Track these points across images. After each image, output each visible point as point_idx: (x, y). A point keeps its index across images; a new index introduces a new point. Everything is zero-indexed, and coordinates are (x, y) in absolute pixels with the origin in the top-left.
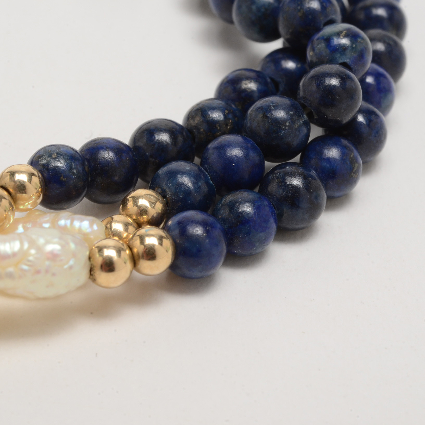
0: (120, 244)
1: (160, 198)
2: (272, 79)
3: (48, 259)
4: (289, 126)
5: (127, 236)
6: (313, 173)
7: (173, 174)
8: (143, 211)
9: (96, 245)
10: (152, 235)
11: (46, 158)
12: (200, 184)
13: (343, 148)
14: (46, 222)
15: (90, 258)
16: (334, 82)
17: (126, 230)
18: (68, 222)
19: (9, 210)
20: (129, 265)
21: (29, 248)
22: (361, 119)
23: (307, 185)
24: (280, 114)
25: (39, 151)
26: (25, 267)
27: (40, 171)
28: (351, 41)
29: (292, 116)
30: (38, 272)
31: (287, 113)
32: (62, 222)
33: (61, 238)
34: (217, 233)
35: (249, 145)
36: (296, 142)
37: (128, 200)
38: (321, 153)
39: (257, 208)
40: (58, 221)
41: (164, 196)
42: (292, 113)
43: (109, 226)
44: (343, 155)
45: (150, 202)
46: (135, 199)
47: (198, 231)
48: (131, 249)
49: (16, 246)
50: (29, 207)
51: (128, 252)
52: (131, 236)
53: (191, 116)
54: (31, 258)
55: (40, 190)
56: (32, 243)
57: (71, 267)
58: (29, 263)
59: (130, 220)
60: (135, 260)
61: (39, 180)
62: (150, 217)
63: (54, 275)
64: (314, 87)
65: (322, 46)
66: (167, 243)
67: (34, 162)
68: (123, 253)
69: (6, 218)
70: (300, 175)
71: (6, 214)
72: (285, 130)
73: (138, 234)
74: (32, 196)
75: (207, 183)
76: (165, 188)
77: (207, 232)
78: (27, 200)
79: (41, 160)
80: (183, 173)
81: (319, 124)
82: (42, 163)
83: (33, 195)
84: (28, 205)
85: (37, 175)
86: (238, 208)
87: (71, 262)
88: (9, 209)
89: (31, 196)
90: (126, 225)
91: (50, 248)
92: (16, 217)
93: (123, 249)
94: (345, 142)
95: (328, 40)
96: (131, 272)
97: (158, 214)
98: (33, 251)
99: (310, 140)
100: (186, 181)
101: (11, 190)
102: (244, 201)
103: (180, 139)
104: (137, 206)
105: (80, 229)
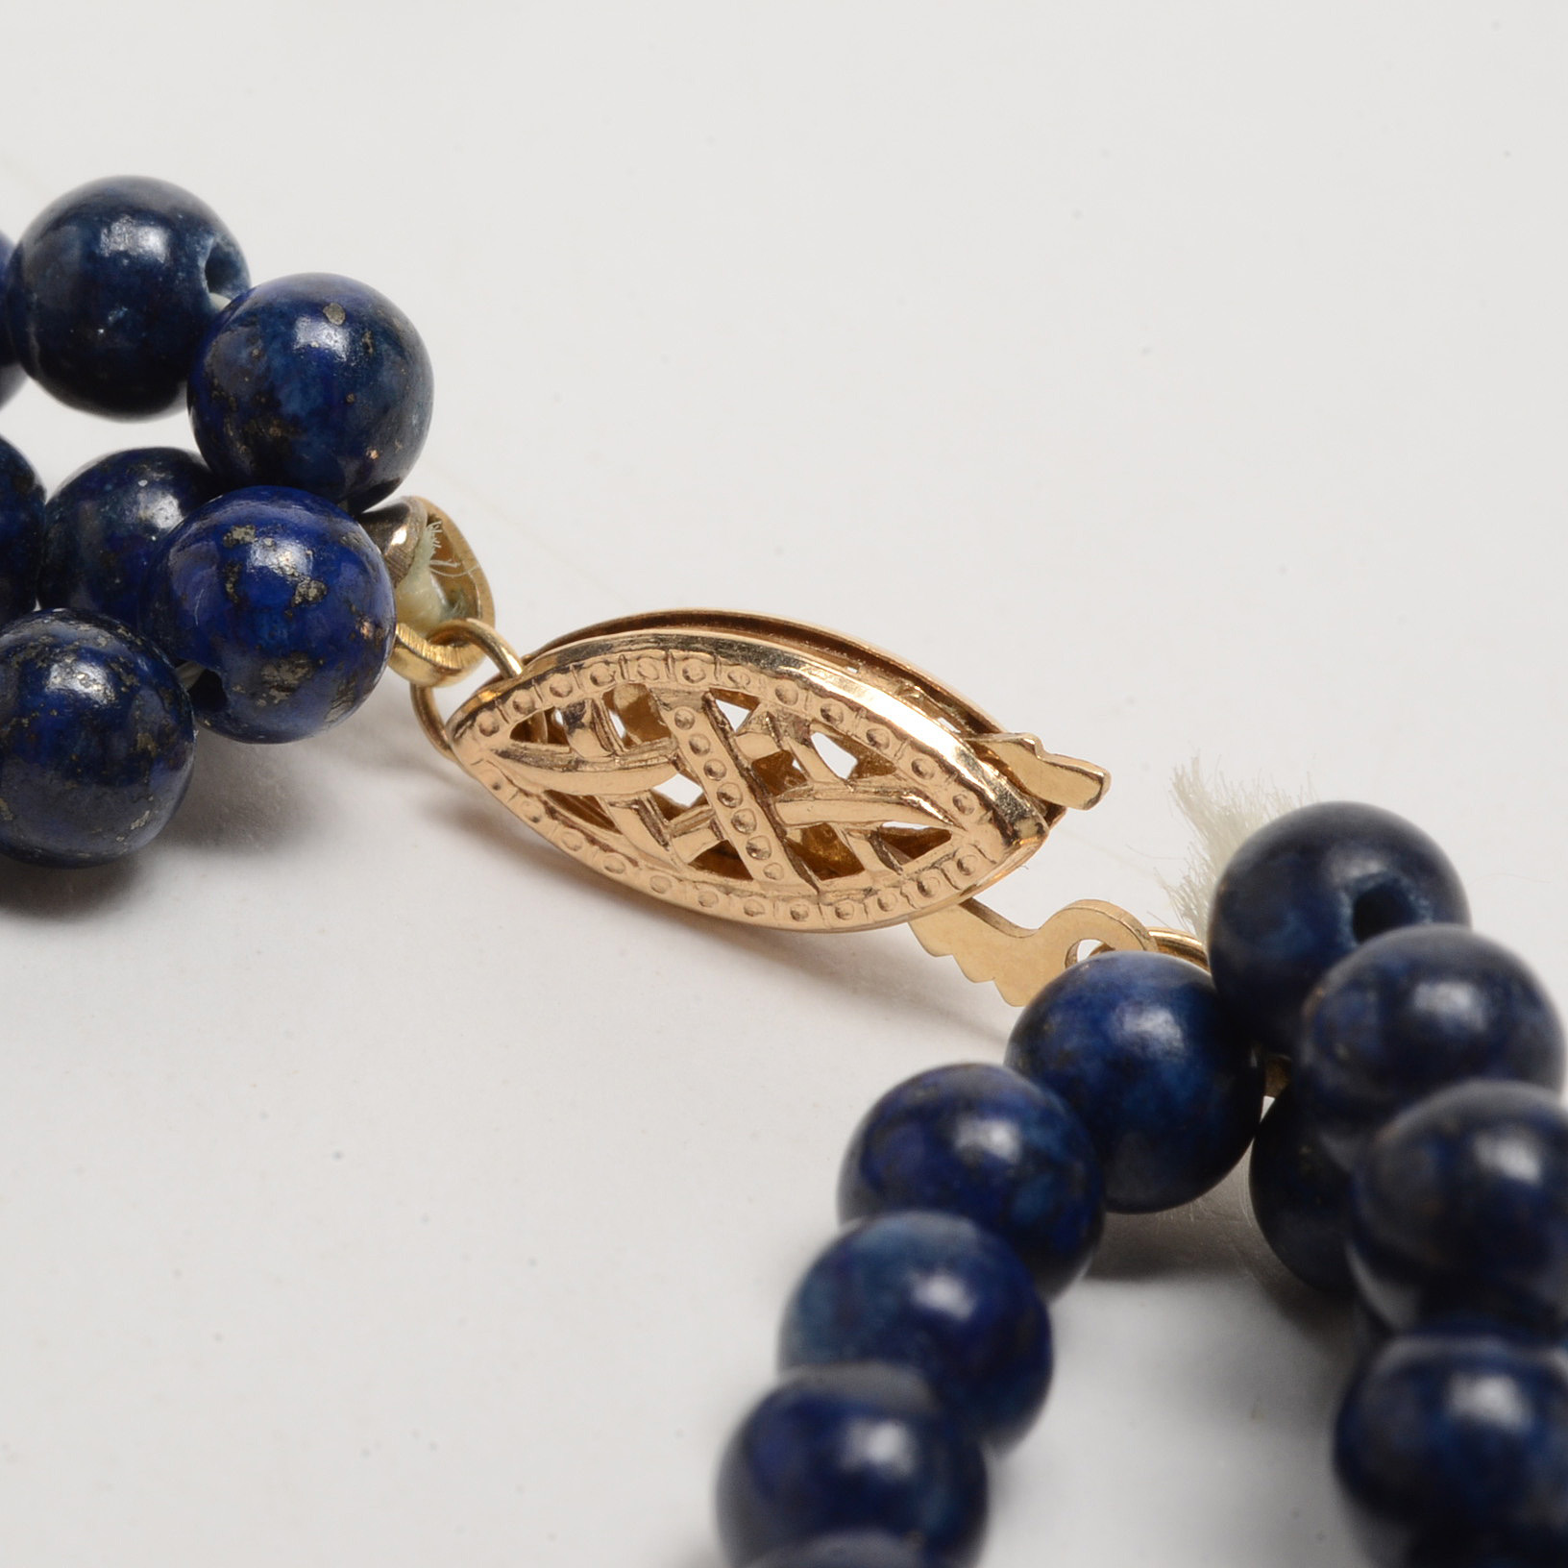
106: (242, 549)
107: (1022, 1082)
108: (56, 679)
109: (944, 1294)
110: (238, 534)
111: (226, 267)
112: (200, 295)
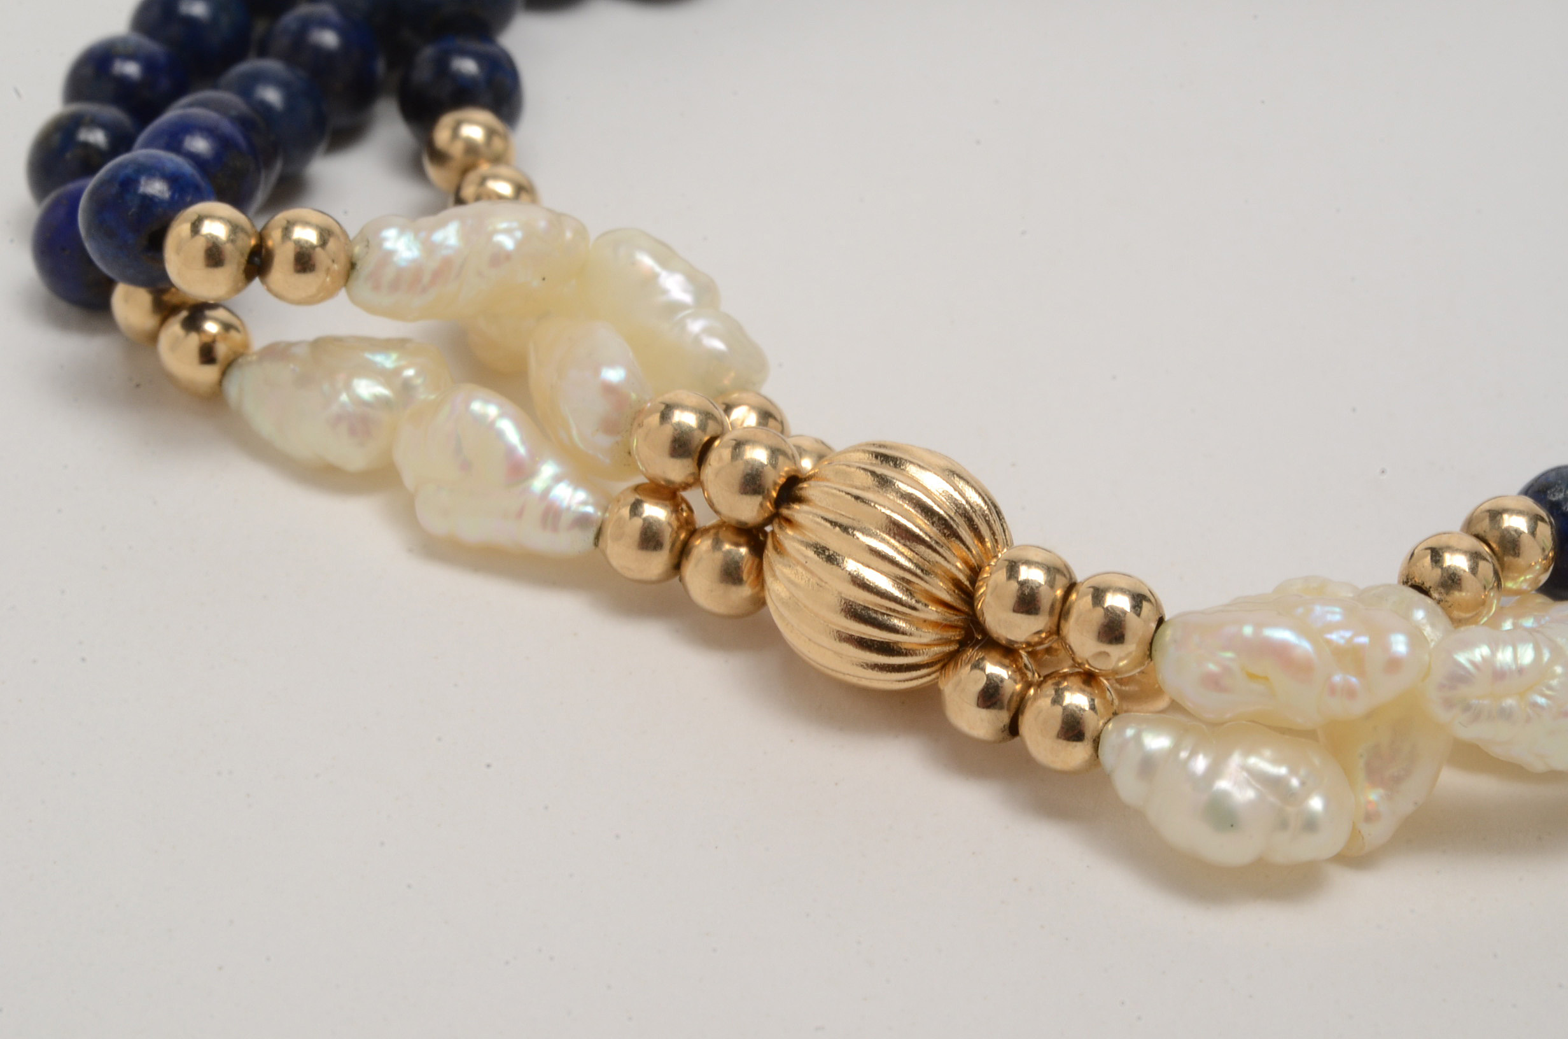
11: (1564, 490)
19: (1492, 588)
21: (1552, 662)
25: (1545, 474)
26: (1541, 700)
49: (1527, 655)
50: (1523, 586)
54: (1553, 683)
55: (1550, 555)
56: (1559, 653)
58: (1548, 692)
61: (1552, 531)
67: (1535, 493)
69: (1484, 601)
71: (1486, 596)
74: (1533, 564)
78: (1522, 572)
79: (1551, 493)
82: (1554, 499)
83: (1535, 563)
84: (1522, 582)
85: (1547, 519)
88: (1491, 586)
89: (1531, 564)
98: (1558, 669)
101: (1494, 546)
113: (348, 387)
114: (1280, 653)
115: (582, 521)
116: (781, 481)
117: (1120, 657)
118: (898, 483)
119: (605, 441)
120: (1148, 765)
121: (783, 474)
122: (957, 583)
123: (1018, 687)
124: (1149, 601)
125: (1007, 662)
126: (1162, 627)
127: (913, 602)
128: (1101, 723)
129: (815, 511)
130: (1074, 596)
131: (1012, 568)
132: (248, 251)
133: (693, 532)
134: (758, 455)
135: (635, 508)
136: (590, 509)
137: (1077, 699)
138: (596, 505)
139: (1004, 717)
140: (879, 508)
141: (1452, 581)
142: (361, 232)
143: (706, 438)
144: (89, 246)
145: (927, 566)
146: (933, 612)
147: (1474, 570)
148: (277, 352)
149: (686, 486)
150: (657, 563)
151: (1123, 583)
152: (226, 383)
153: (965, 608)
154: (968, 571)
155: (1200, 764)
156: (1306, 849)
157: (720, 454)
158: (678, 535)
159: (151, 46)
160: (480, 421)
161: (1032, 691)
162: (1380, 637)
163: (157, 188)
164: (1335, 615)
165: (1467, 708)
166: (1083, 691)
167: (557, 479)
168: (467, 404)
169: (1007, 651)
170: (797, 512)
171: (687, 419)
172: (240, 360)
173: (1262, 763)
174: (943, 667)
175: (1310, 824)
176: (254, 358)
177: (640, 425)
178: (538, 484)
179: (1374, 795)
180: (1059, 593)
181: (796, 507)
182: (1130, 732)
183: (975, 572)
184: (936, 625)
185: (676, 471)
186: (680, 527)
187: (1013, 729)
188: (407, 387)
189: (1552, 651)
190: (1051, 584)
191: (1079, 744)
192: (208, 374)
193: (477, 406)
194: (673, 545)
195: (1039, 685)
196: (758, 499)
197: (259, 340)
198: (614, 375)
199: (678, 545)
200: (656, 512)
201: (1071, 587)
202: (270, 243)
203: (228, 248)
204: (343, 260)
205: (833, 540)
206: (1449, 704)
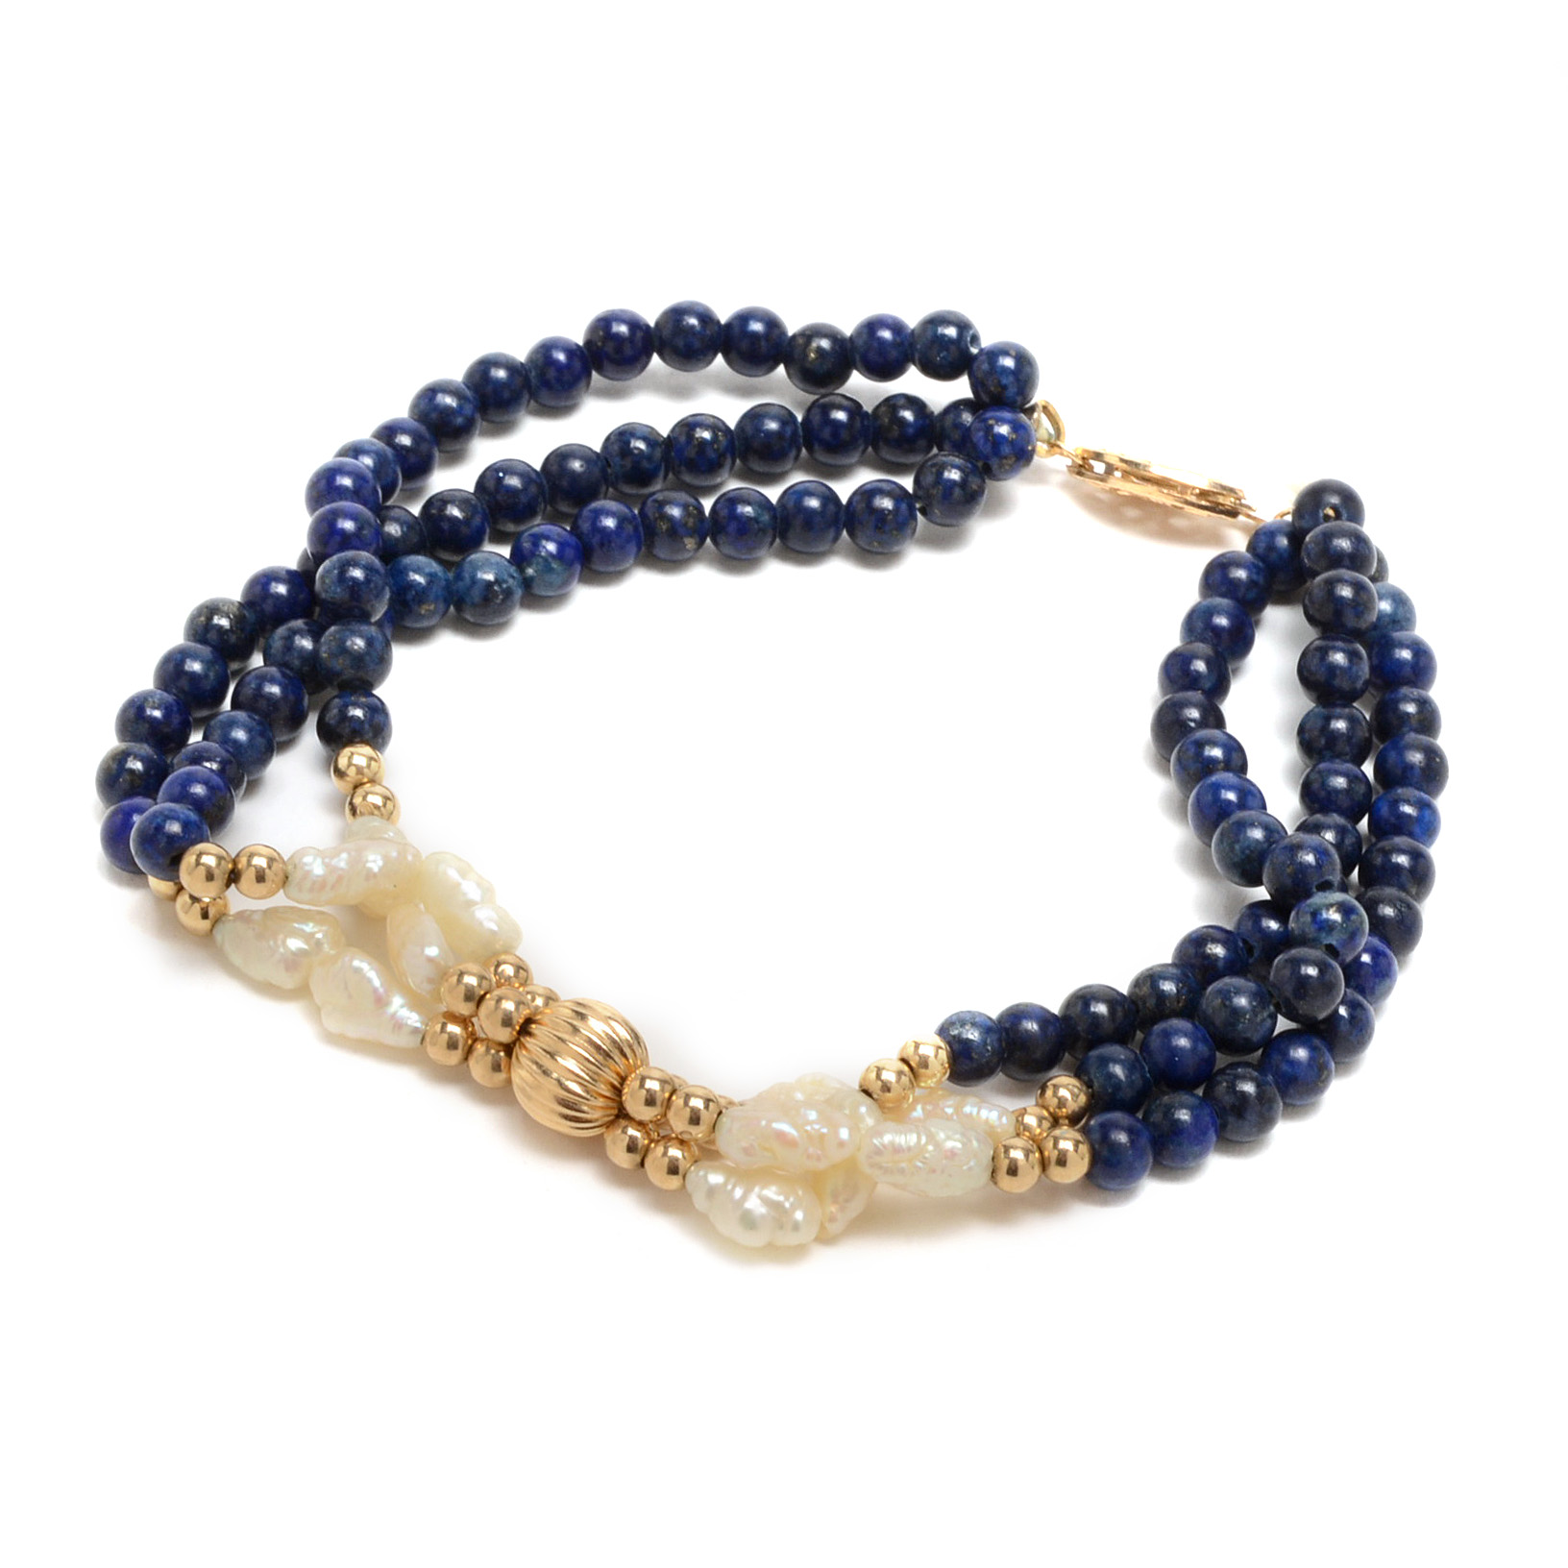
0: (1029, 1144)
1: (1084, 1088)
2: (1245, 941)
3: (946, 1157)
4: (1249, 1020)
5: (1040, 1134)
6: (1270, 1078)
7: (1104, 1061)
8: (1062, 1103)
9: (1004, 1143)
10: (1067, 1139)
11: (957, 1027)
12: (1133, 1077)
13: (1313, 1049)
14: (949, 1107)
15: (993, 1158)
16: (1312, 971)
17: (1040, 1125)
18: (975, 1110)
19: (909, 1090)
20: (1037, 1170)
21: (927, 1144)
22: (1343, 1011)
23: (1261, 1095)
24: (1242, 1001)
25: (951, 1018)
26: (920, 1164)
27: (949, 1043)
28: (1342, 918)
29: (1254, 1007)
30: (934, 1171)
31: (1250, 1003)
32: (967, 1109)
33: (963, 1135)
34: (1144, 1141)
35: (1199, 1035)
36: (1256, 1037)
37: (1047, 1086)
38: (1285, 1054)
39: (1195, 1117)
40: (962, 1107)
41: (1089, 1085)
42: (1254, 1004)
43: (1020, 1119)
44: (1311, 1059)
45: (1073, 1094)
46: (1056, 1087)
47: (1122, 1138)
48: (1041, 1152)
49: (912, 1139)
50: (932, 1085)
51: (1037, 1155)
52: (1045, 1135)
53: (1137, 983)
54: (927, 1155)
55: (947, 1065)
56: (931, 1137)
57: (970, 1169)
58: (925, 1160)
59: (1046, 1113)
60: (1044, 1164)
61: (947, 1054)
62: (1070, 1112)
63: (950, 1176)
64: (1287, 972)
65: (1308, 918)
66: (1084, 1149)
67: (943, 1031)
68: (1031, 1155)
69: (904, 1098)
70: (1252, 1079)
71: (905, 1094)
72: (1244, 1023)
73: (1052, 1134)
75: (1143, 1076)
76: (1092, 1076)
77: (1132, 1141)
78: (930, 1077)
79: (952, 1029)
80: (1116, 1061)
81: (1289, 1016)
82: (953, 1033)
83: (937, 1072)
84: (931, 1083)
85: (945, 1048)
86: (1173, 1115)
87: (972, 1163)
88: (908, 1088)
89: (935, 1072)
90: (1041, 1119)
91: (950, 1144)
92: (916, 1094)
93: (1032, 1152)
94: (1317, 1042)
95: (1315, 914)
96: (1040, 1177)
97: (1081, 1108)
98: (930, 1148)
99: (1276, 1033)
100: (1118, 1070)
101: (913, 1064)
102: (1183, 1106)
103: (1120, 1014)
104: (1057, 1097)
105: (987, 1120)
106: (991, 427)
107: (1249, 555)
108: (946, 474)
109: (1222, 621)
110: (991, 422)
111: (975, 339)
112: (968, 348)
113: (284, 943)
114: (781, 1136)
115: (416, 1030)
116: (521, 1021)
117: (698, 1132)
118: (582, 1030)
119: (427, 987)
120: (712, 1192)
121: (522, 1016)
122: (613, 1086)
123: (646, 1142)
124: (713, 1101)
125: (640, 1128)
126: (721, 1116)
127: (588, 1097)
128: (688, 1165)
129: (538, 1043)
130: (674, 1098)
131: (643, 1080)
132: (228, 871)
133: (475, 1040)
134: (509, 1005)
135: (444, 1026)
136: (418, 1025)
137: (675, 1152)
138: (422, 1023)
139: (638, 1158)
140: (571, 1045)
141: (886, 1088)
142: (292, 857)
143: (482, 993)
144: (136, 860)
145: (596, 1077)
146: (601, 1102)
147: (898, 1080)
148: (243, 916)
149: (472, 1016)
150: (455, 1057)
151: (700, 1092)
152: (214, 932)
153: (617, 1099)
154: (620, 1080)
155: (738, 1193)
156: (792, 1239)
157: (489, 1003)
158: (467, 1042)
159: (169, 698)
160: (358, 971)
161: (653, 1145)
162: (835, 1128)
163: (175, 828)
164: (813, 1115)
165: (881, 1168)
166: (678, 1149)
167: (402, 1006)
168: (351, 961)
169: (641, 1125)
170: (528, 1041)
171: (471, 980)
172: (223, 919)
173: (772, 1193)
174: (608, 1127)
175: (796, 1227)
176: (230, 918)
177: (447, 980)
178: (392, 1009)
179: (833, 1209)
180: (667, 1095)
181: (528, 1039)
182: (701, 1173)
183: (623, 1079)
184: (602, 1108)
185: (465, 1009)
186: (468, 1038)
187: (642, 1164)
188: (318, 944)
189: (927, 1137)
190: (663, 1090)
191: (676, 1177)
192: (206, 924)
193: (356, 963)
194: (464, 1045)
195: (658, 1141)
196: (509, 1030)
197: (233, 909)
198: (432, 951)
199: (466, 1048)
200: (454, 1029)
201: (673, 1092)
202: (240, 866)
203: (217, 872)
204: (281, 876)
205: (546, 1062)
206: (872, 1166)
